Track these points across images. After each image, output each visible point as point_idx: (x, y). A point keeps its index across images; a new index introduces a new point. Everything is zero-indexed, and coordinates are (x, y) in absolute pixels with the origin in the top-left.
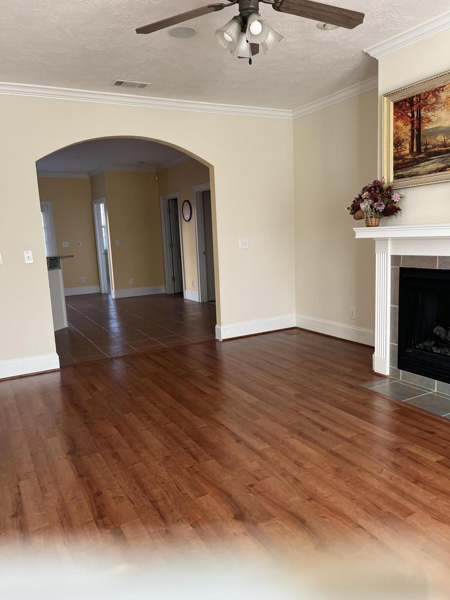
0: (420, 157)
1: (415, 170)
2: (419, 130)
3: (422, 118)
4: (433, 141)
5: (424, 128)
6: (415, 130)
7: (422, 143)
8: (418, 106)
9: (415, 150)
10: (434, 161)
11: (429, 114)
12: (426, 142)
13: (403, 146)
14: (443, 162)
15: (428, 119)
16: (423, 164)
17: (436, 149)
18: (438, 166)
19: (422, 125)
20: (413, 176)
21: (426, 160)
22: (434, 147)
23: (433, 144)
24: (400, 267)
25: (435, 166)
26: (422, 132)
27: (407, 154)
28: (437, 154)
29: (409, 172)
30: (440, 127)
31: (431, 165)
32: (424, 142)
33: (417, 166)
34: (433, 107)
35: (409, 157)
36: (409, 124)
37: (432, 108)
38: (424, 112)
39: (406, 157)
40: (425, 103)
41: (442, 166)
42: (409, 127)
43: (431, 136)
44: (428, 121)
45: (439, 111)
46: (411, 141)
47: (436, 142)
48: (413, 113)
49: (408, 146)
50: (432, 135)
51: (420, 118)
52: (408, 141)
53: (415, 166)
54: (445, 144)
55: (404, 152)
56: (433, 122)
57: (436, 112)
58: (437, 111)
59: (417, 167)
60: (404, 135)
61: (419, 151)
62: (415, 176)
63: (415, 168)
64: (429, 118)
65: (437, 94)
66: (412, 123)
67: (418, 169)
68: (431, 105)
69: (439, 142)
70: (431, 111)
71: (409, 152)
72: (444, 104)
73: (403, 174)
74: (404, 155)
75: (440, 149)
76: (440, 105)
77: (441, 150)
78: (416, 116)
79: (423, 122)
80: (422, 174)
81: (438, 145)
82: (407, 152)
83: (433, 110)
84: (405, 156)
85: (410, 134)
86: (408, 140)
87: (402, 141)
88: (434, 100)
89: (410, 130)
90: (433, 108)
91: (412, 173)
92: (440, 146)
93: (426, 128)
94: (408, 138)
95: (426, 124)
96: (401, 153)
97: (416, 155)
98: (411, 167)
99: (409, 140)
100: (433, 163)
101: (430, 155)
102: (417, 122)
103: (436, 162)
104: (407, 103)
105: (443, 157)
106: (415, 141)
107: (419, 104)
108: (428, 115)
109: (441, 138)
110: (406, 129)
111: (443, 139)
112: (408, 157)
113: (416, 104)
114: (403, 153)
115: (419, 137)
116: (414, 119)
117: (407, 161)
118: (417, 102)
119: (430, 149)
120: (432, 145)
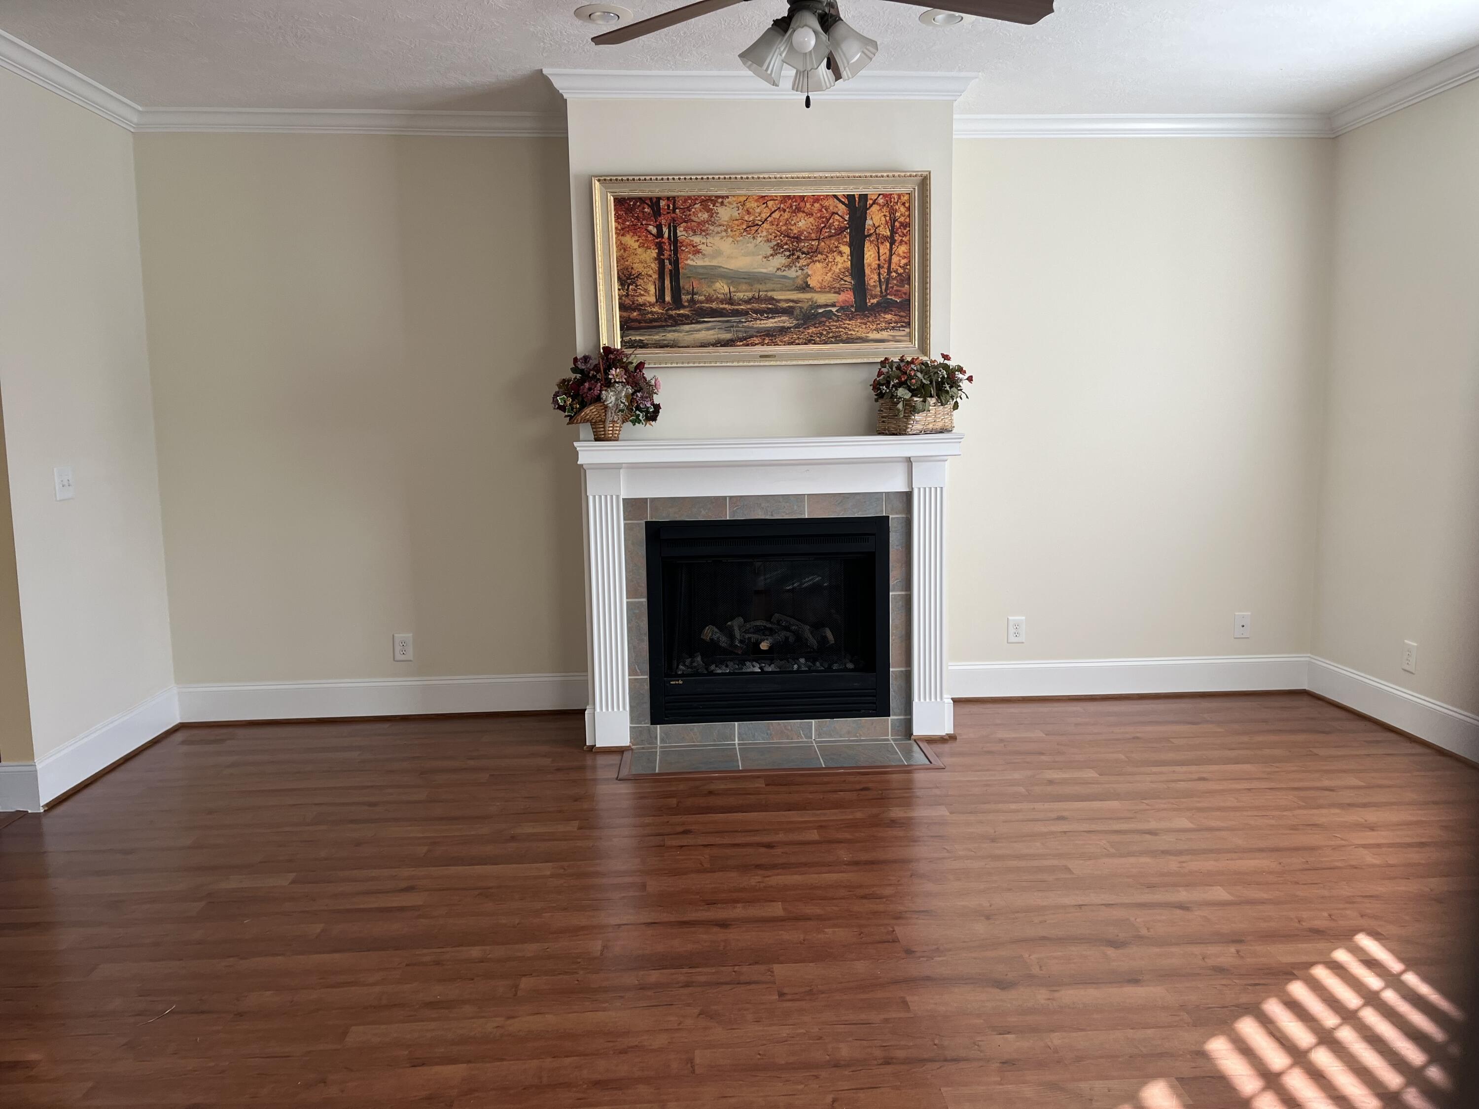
0: (680, 314)
1: (670, 336)
2: (676, 263)
3: (681, 243)
4: (704, 290)
5: (686, 262)
6: (667, 262)
7: (683, 288)
8: (670, 218)
9: (668, 298)
10: (709, 325)
11: (697, 239)
12: (691, 288)
13: (640, 285)
14: (728, 330)
15: (693, 247)
16: (687, 327)
17: (714, 305)
18: (719, 336)
19: (681, 256)
20: (667, 346)
21: (694, 321)
22: (709, 299)
23: (707, 294)
24: (646, 522)
25: (714, 335)
26: (683, 268)
27: (649, 302)
28: (714, 313)
29: (657, 337)
30: (720, 267)
31: (703, 332)
32: (686, 287)
33: (674, 328)
34: (703, 228)
35: (656, 309)
36: (652, 247)
37: (701, 229)
38: (684, 233)
39: (649, 309)
40: (685, 216)
41: (728, 336)
42: (654, 253)
43: (702, 279)
44: (694, 251)
45: (717, 238)
46: (659, 281)
47: (713, 292)
48: (659, 228)
49: (652, 289)
50: (705, 278)
51: (675, 241)
52: (650, 279)
53: (670, 329)
54: (730, 298)
55: (644, 298)
56: (704, 255)
57: (710, 239)
58: (713, 237)
59: (674, 331)
60: (640, 265)
61: (677, 301)
62: (672, 347)
63: (670, 331)
64: (696, 246)
65: (711, 207)
66: (660, 247)
67: (676, 334)
68: (699, 224)
69: (718, 293)
70: (700, 234)
71: (655, 301)
72: (725, 228)
73: (643, 340)
74: (644, 305)
75: (721, 306)
76: (719, 229)
77: (724, 309)
78: (666, 235)
79: (682, 250)
80: (685, 345)
81: (717, 298)
82: (653, 299)
83: (704, 233)
84: (647, 307)
85: (655, 266)
86: (651, 276)
87: (637, 277)
88: (706, 216)
89: (656, 259)
90: (704, 231)
91: (664, 340)
92: (722, 302)
93: (689, 262)
94: (651, 272)
95: (690, 255)
96: (636, 298)
97: (671, 309)
98: (660, 330)
99: (654, 277)
100: (708, 329)
101: (700, 314)
102: (670, 247)
103: (715, 329)
104: (646, 206)
105: (727, 321)
106: (667, 283)
107: (673, 215)
108: (693, 241)
109: (722, 288)
110: (645, 255)
111: (727, 290)
112: (654, 310)
113: (665, 213)
114: (641, 300)
115: (675, 275)
116: (663, 240)
117: (650, 316)
118: (668, 211)
119: (701, 302)
120: (705, 296)
